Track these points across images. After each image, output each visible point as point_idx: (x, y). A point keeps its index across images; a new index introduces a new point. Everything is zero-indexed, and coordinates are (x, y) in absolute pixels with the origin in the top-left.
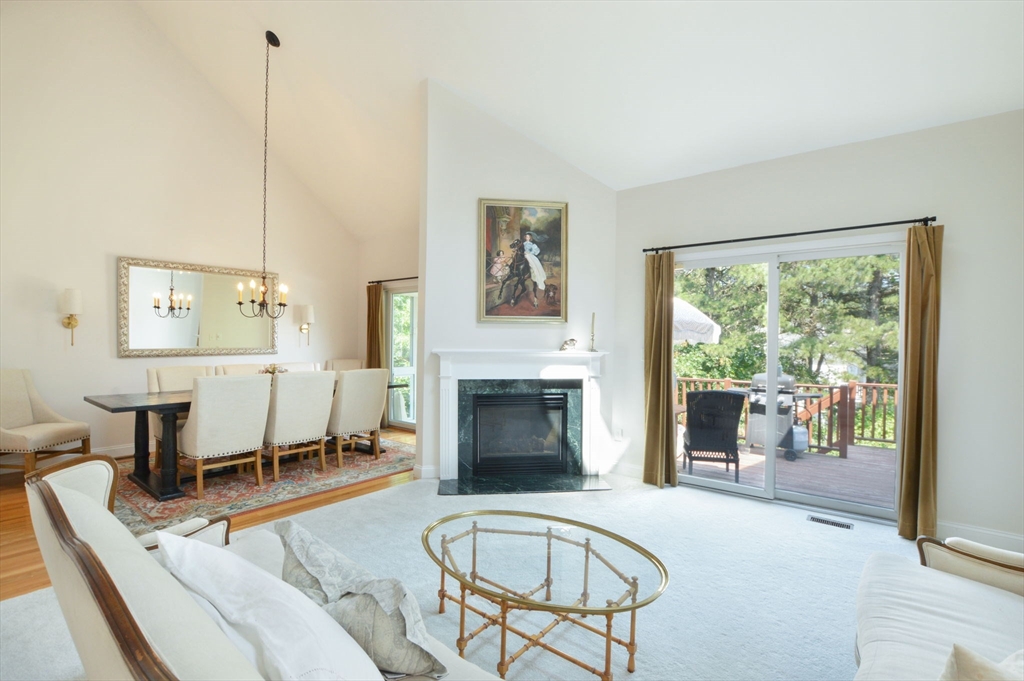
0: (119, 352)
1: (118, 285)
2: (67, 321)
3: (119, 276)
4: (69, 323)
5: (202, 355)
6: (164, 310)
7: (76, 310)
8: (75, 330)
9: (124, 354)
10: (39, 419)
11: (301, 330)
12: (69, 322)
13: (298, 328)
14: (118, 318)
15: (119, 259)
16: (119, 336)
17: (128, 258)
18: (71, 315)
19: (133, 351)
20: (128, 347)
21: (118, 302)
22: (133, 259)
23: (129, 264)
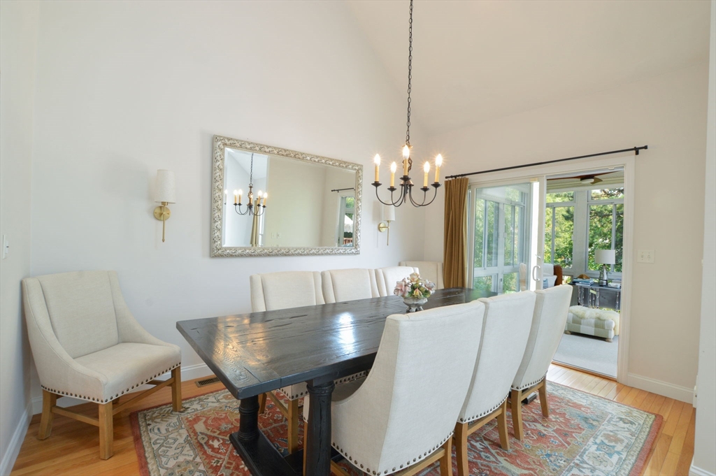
0: (211, 250)
1: (213, 169)
2: (158, 211)
3: (213, 159)
4: (161, 214)
5: (293, 255)
6: (244, 208)
7: (169, 197)
8: (166, 222)
9: (217, 252)
10: (125, 337)
11: (379, 228)
12: (161, 212)
13: (376, 227)
14: (212, 210)
15: (215, 139)
16: (211, 231)
17: (224, 138)
18: (163, 203)
19: (226, 249)
20: (221, 244)
21: (212, 189)
22: (229, 139)
23: (225, 145)
